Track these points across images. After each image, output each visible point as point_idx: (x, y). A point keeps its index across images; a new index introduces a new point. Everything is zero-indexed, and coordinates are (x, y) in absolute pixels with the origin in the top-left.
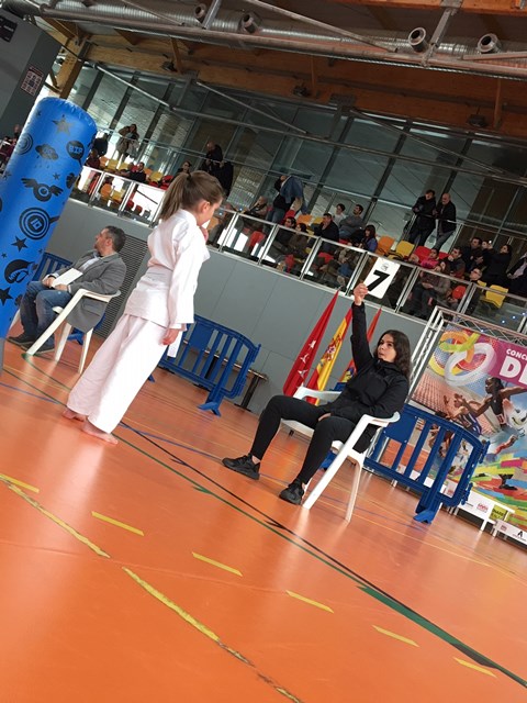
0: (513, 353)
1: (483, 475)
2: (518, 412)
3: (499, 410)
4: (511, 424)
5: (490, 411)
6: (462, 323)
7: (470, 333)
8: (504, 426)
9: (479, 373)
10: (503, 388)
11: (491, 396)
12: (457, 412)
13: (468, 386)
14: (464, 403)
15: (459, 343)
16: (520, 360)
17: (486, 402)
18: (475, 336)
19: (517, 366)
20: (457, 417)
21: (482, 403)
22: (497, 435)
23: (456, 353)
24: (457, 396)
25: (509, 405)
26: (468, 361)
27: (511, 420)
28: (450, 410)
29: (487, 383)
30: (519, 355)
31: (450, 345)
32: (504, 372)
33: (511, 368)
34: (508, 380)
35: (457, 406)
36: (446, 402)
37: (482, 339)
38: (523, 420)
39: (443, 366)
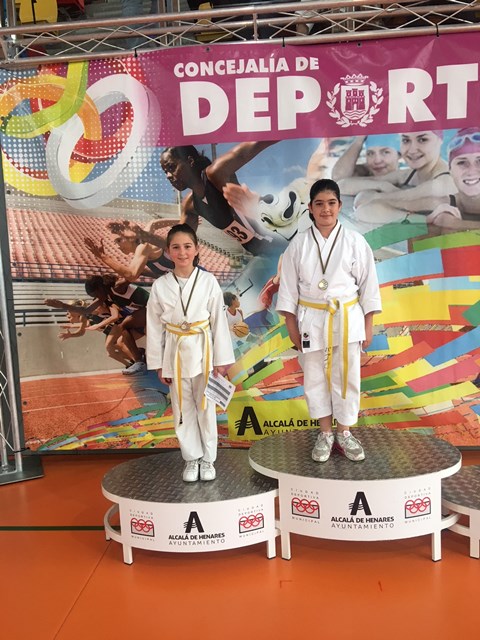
0: (192, 68)
1: (261, 366)
2: (269, 200)
3: (224, 215)
4: (268, 233)
5: (205, 228)
6: (27, 54)
7: (61, 68)
8: (253, 246)
9: (137, 151)
10: (209, 163)
11: (188, 193)
12: (135, 261)
13: (128, 192)
14: (141, 236)
15: (47, 104)
16: (215, 79)
17: (187, 212)
18: (77, 71)
19: (216, 95)
20: (142, 272)
21: (179, 216)
22: (247, 271)
23: (56, 130)
24: (115, 228)
25: (240, 195)
26: (96, 136)
27: (263, 226)
28: (118, 265)
29: (167, 167)
30: (207, 68)
31: (29, 118)
32: (193, 125)
33: (204, 108)
34: (213, 138)
35: (127, 247)
36: (98, 251)
37: (98, 70)
38: (289, 213)
39: (41, 174)
